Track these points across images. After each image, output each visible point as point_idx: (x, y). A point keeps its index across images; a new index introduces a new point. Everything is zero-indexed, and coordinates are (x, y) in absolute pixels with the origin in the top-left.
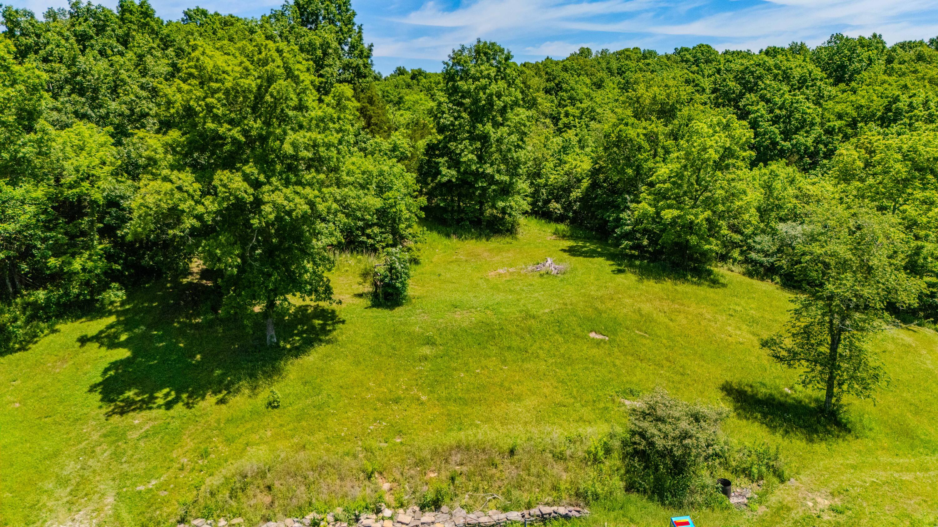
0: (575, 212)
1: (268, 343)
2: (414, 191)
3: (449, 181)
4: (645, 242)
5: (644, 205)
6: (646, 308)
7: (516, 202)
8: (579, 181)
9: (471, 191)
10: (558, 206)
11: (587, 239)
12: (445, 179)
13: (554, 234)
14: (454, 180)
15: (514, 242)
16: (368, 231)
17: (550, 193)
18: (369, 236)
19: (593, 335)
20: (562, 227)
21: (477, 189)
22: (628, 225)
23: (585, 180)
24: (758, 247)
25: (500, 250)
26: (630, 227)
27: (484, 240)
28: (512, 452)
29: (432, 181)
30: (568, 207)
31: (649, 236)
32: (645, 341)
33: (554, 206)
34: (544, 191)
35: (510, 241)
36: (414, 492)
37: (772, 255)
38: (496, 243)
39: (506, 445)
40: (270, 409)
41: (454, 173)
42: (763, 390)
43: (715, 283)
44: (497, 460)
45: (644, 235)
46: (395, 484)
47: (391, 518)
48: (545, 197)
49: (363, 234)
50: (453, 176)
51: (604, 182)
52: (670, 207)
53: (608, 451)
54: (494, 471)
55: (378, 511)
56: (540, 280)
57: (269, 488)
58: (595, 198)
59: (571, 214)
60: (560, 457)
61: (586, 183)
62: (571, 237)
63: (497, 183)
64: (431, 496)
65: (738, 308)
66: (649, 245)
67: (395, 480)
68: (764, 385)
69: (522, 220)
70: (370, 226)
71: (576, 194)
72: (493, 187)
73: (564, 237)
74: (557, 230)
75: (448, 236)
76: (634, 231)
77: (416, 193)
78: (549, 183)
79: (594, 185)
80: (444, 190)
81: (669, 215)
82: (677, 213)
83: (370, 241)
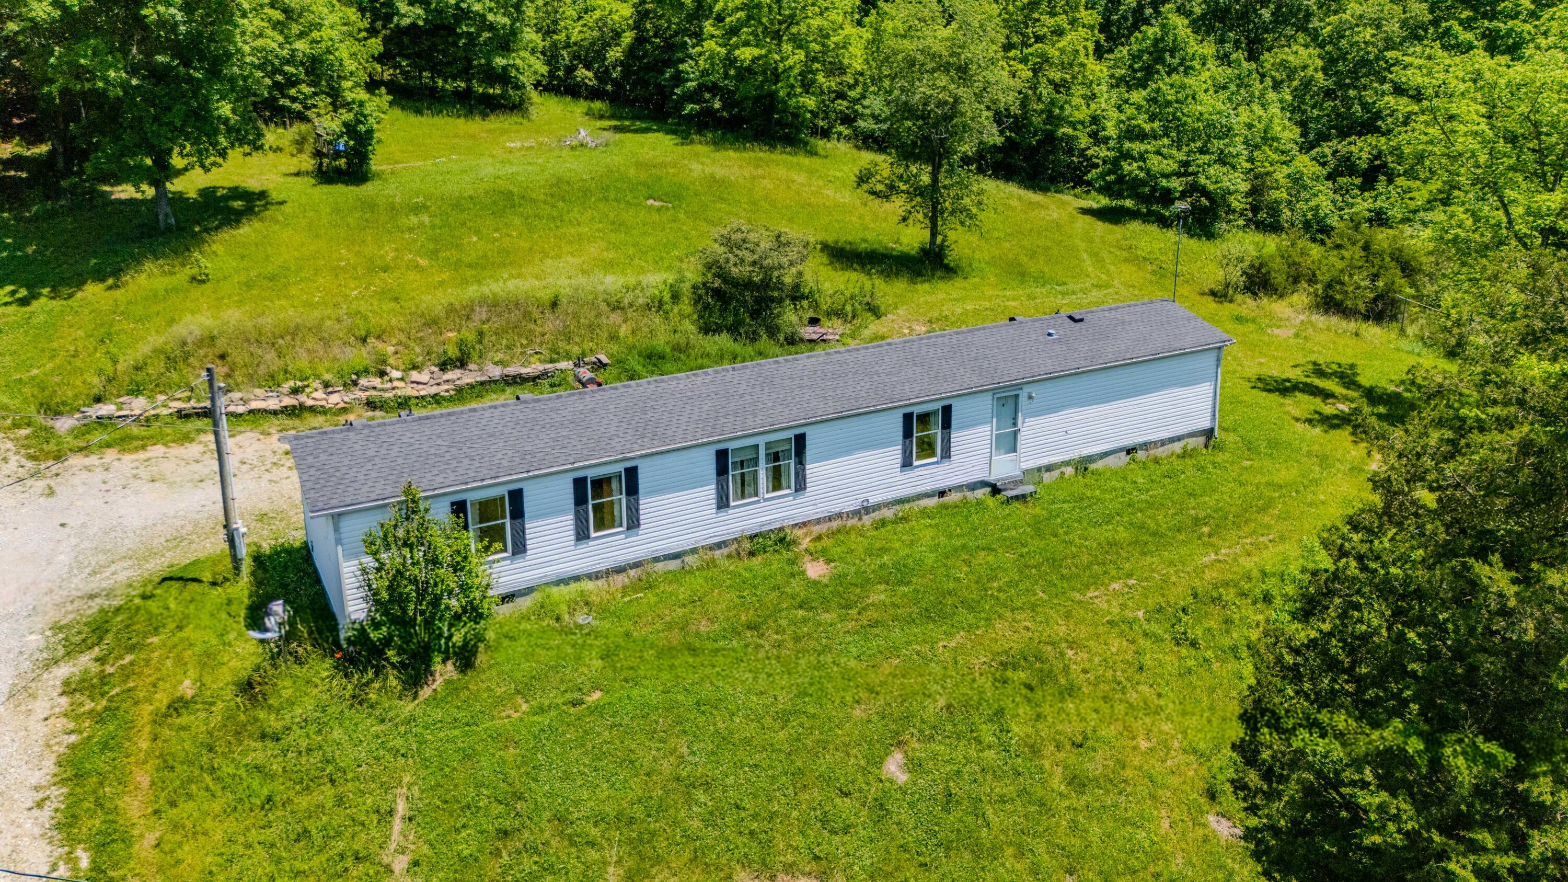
0: (615, 82)
2: (360, 30)
3: (414, 25)
4: (717, 105)
5: (710, 45)
6: (720, 173)
7: (523, 59)
8: (617, 35)
9: (450, 40)
10: (590, 74)
11: (635, 118)
12: (406, 22)
13: (587, 114)
14: (421, 23)
15: (525, 122)
16: (293, 92)
17: (575, 56)
18: (294, 100)
19: (651, 202)
20: (597, 105)
21: (460, 36)
22: (691, 80)
23: (627, 34)
24: (868, 111)
25: (504, 132)
26: (695, 84)
27: (478, 119)
28: (554, 304)
29: (384, 27)
30: (603, 76)
31: (722, 96)
32: (718, 206)
33: (582, 73)
34: (564, 53)
35: (520, 120)
36: (428, 353)
37: (884, 121)
38: (496, 123)
39: (546, 295)
40: (195, 284)
41: (420, 11)
42: (864, 245)
43: (812, 153)
44: (536, 314)
45: (714, 96)
46: (401, 348)
47: (402, 379)
48: (567, 61)
49: (284, 96)
50: (419, 16)
51: (655, 36)
52: (746, 44)
53: (676, 297)
54: (531, 326)
55: (382, 374)
56: (572, 153)
57: (222, 357)
58: (644, 56)
59: (609, 87)
60: (617, 307)
61: (628, 38)
62: (612, 117)
63: (491, 27)
64: (453, 352)
65: (838, 174)
66: (723, 108)
67: (400, 343)
68: (865, 241)
69: (534, 95)
70: (294, 84)
71: (614, 54)
72: (486, 35)
73: (601, 117)
74: (590, 109)
75: (419, 112)
76: (702, 87)
77: (364, 34)
78: (573, 39)
79: (640, 40)
80: (406, 40)
81: (746, 54)
82: (756, 52)
83: (297, 106)
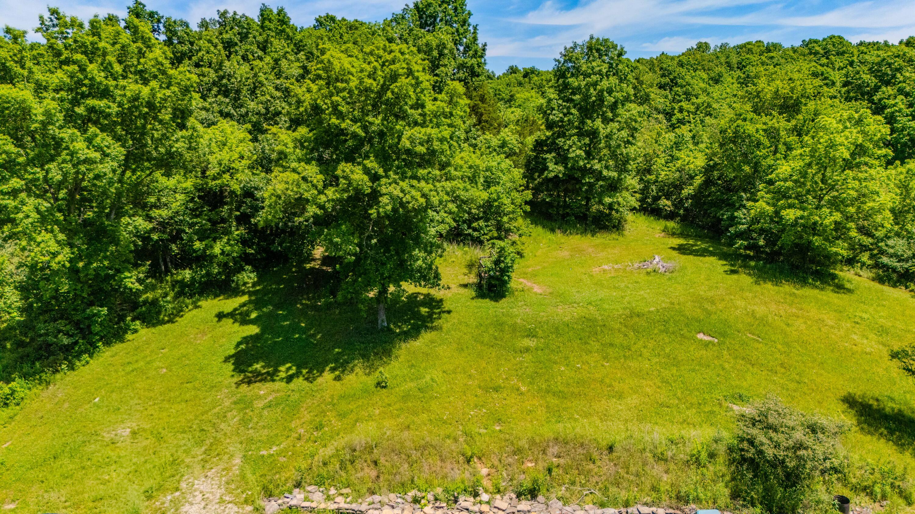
0: (686, 209)
1: (380, 327)
2: (520, 186)
3: (556, 176)
4: (762, 243)
5: (761, 204)
6: (760, 310)
7: (624, 199)
8: (692, 178)
9: (577, 186)
10: (669, 203)
11: (698, 237)
12: (552, 175)
13: (664, 231)
14: (561, 176)
15: (621, 238)
16: (475, 225)
17: (660, 190)
18: (475, 230)
19: (700, 336)
20: (671, 224)
21: (583, 184)
22: (743, 224)
23: (698, 177)
24: (891, 251)
25: (605, 246)
26: (745, 226)
27: (589, 236)
28: (611, 449)
29: (539, 177)
30: (678, 204)
31: (766, 235)
32: (756, 345)
33: (665, 203)
34: (654, 187)
35: (617, 237)
36: (511, 480)
37: (907, 260)
38: (601, 238)
39: (605, 441)
40: (379, 388)
41: (561, 168)
42: (890, 404)
43: (840, 288)
44: (595, 455)
45: (760, 235)
46: (493, 470)
47: (488, 503)
48: (654, 193)
49: (469, 227)
50: (560, 171)
51: (719, 179)
52: (791, 206)
53: (712, 455)
54: (591, 466)
55: (476, 495)
56: (647, 278)
57: (376, 463)
58: (709, 195)
59: (681, 212)
60: (661, 458)
61: (698, 181)
62: (681, 235)
63: (605, 179)
64: (527, 484)
65: (865, 316)
66: (766, 245)
67: (493, 466)
68: (892, 399)
69: (630, 217)
70: (477, 219)
71: (688, 191)
72: (601, 183)
73: (673, 234)
74: (666, 227)
75: (553, 230)
76: (749, 230)
77: (523, 188)
78: (660, 179)
79: (708, 183)
80: (550, 185)
81: (790, 215)
82: (799, 213)
83: (476, 234)
